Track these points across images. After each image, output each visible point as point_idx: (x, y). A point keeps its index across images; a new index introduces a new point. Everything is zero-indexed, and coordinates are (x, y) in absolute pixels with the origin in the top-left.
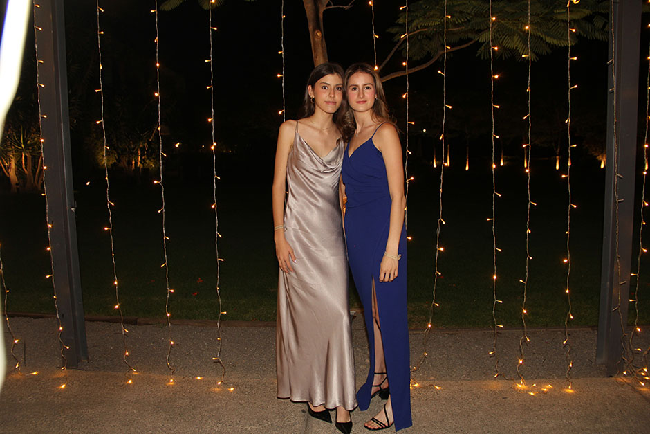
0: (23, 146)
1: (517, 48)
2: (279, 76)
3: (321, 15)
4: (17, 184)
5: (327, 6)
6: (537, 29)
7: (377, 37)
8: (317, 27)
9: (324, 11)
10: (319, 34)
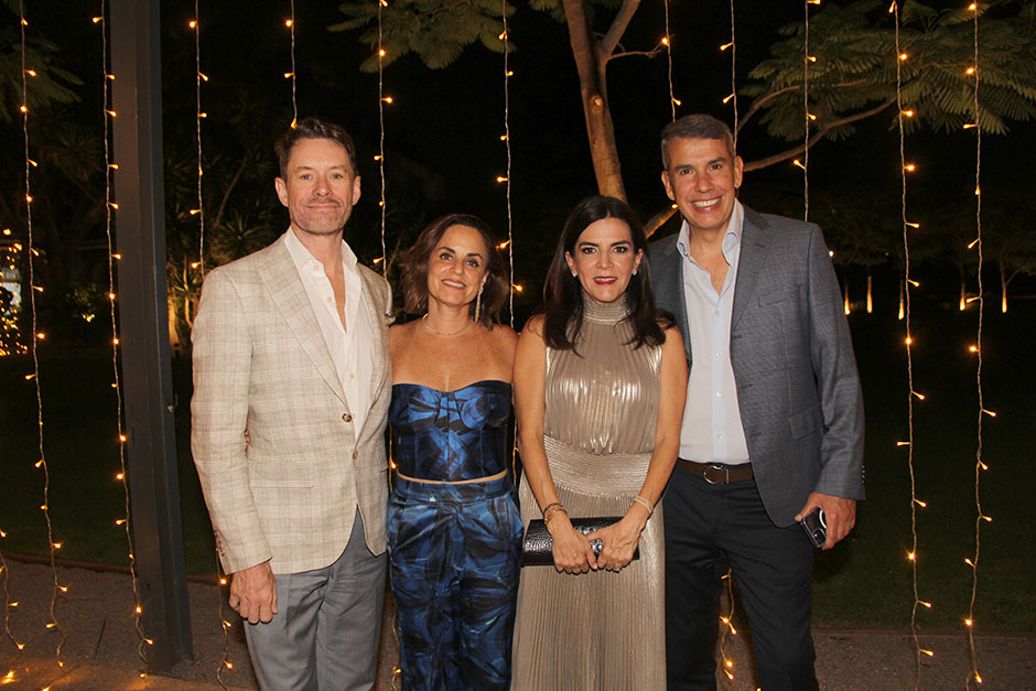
0: (186, 286)
1: (968, 111)
2: (500, 179)
3: (603, 70)
4: (176, 345)
5: (614, 53)
6: (1007, 75)
7: (679, 103)
8: (596, 90)
9: (609, 62)
10: (598, 102)
